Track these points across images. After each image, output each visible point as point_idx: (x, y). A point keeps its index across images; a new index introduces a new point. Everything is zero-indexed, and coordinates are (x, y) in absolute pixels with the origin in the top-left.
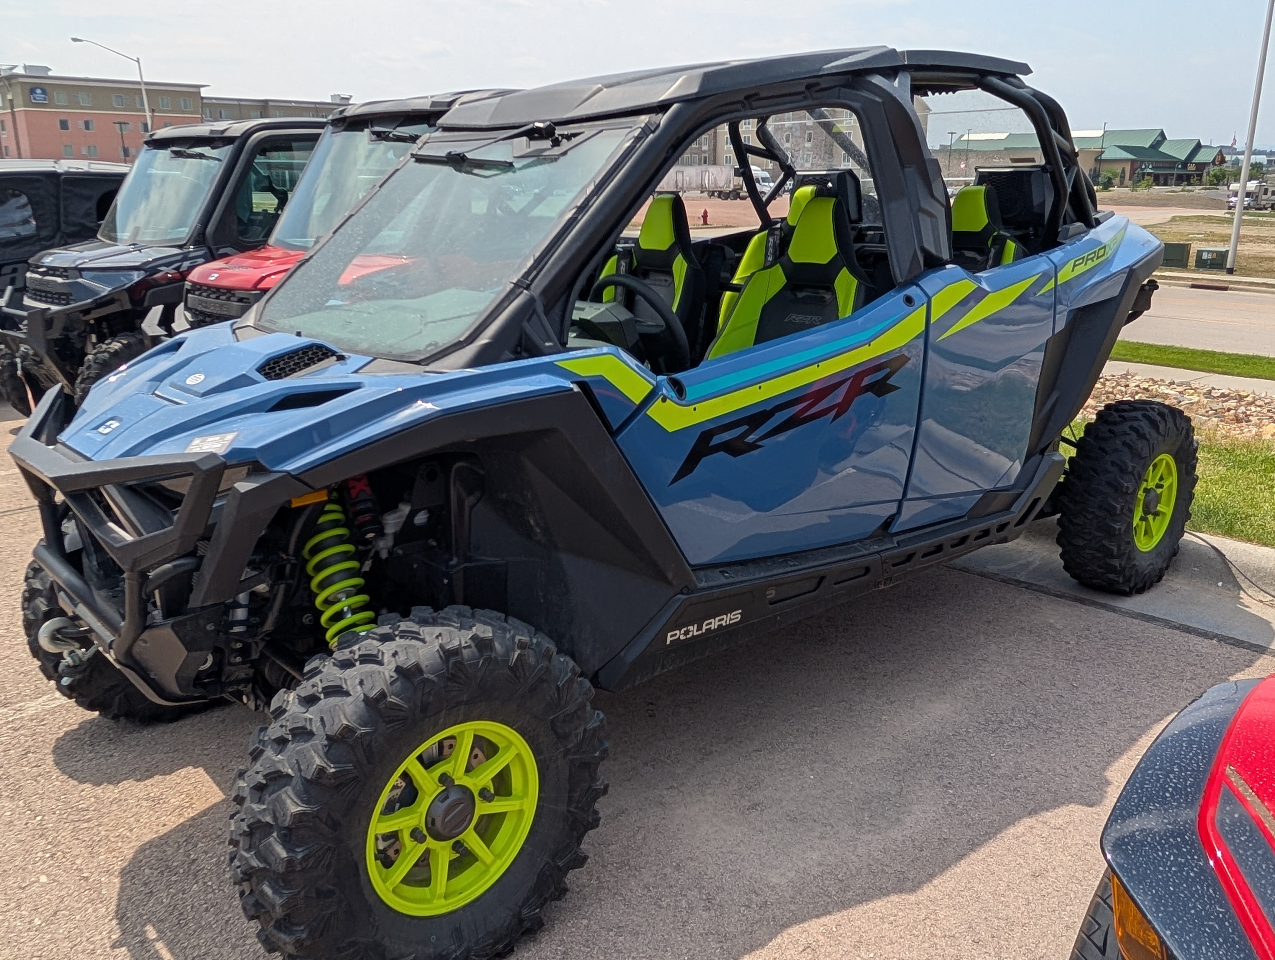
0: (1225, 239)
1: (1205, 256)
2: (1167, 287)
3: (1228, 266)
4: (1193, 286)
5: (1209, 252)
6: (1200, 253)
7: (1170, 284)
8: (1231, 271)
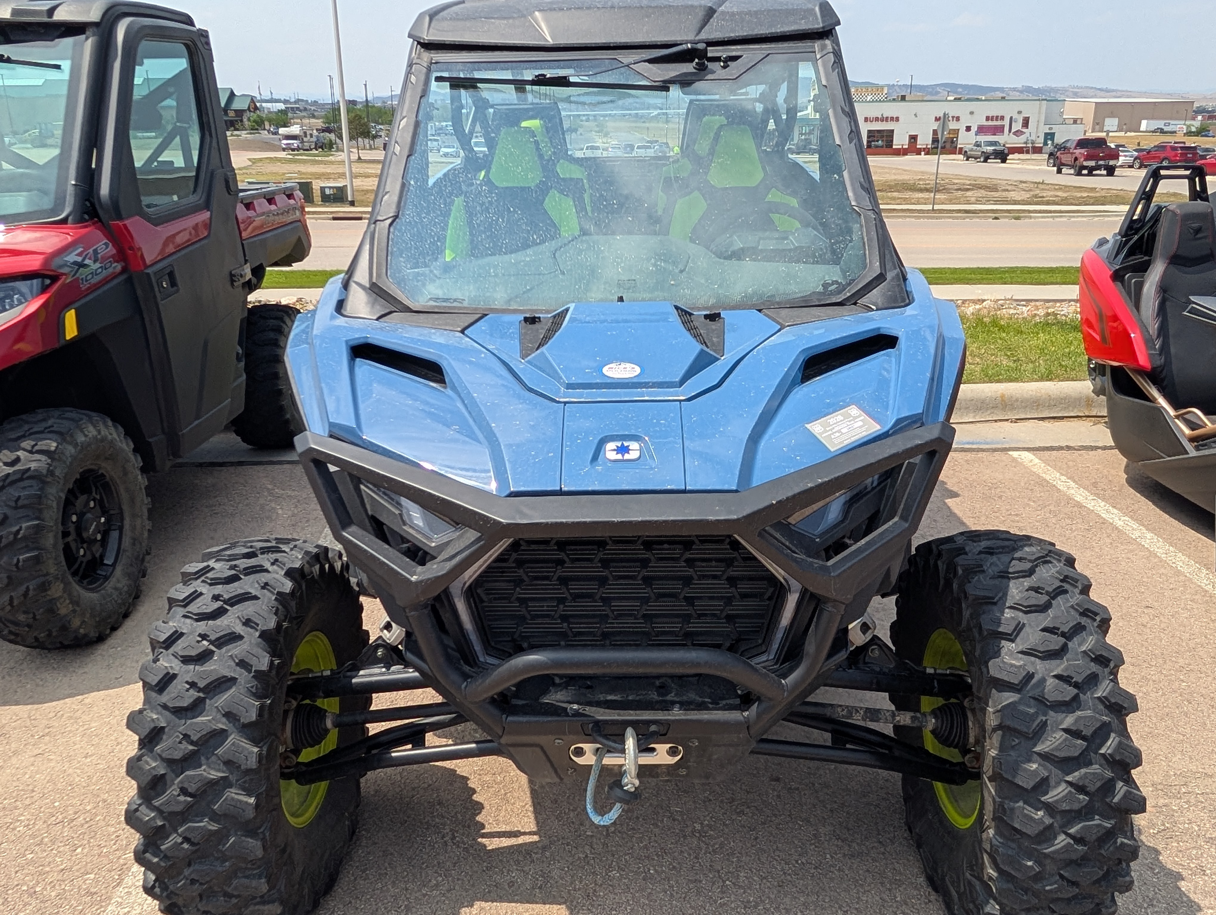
0: (342, 175)
1: (328, 192)
2: (314, 221)
3: (350, 199)
4: (335, 219)
5: (330, 188)
6: (322, 189)
7: (316, 219)
8: (352, 204)
